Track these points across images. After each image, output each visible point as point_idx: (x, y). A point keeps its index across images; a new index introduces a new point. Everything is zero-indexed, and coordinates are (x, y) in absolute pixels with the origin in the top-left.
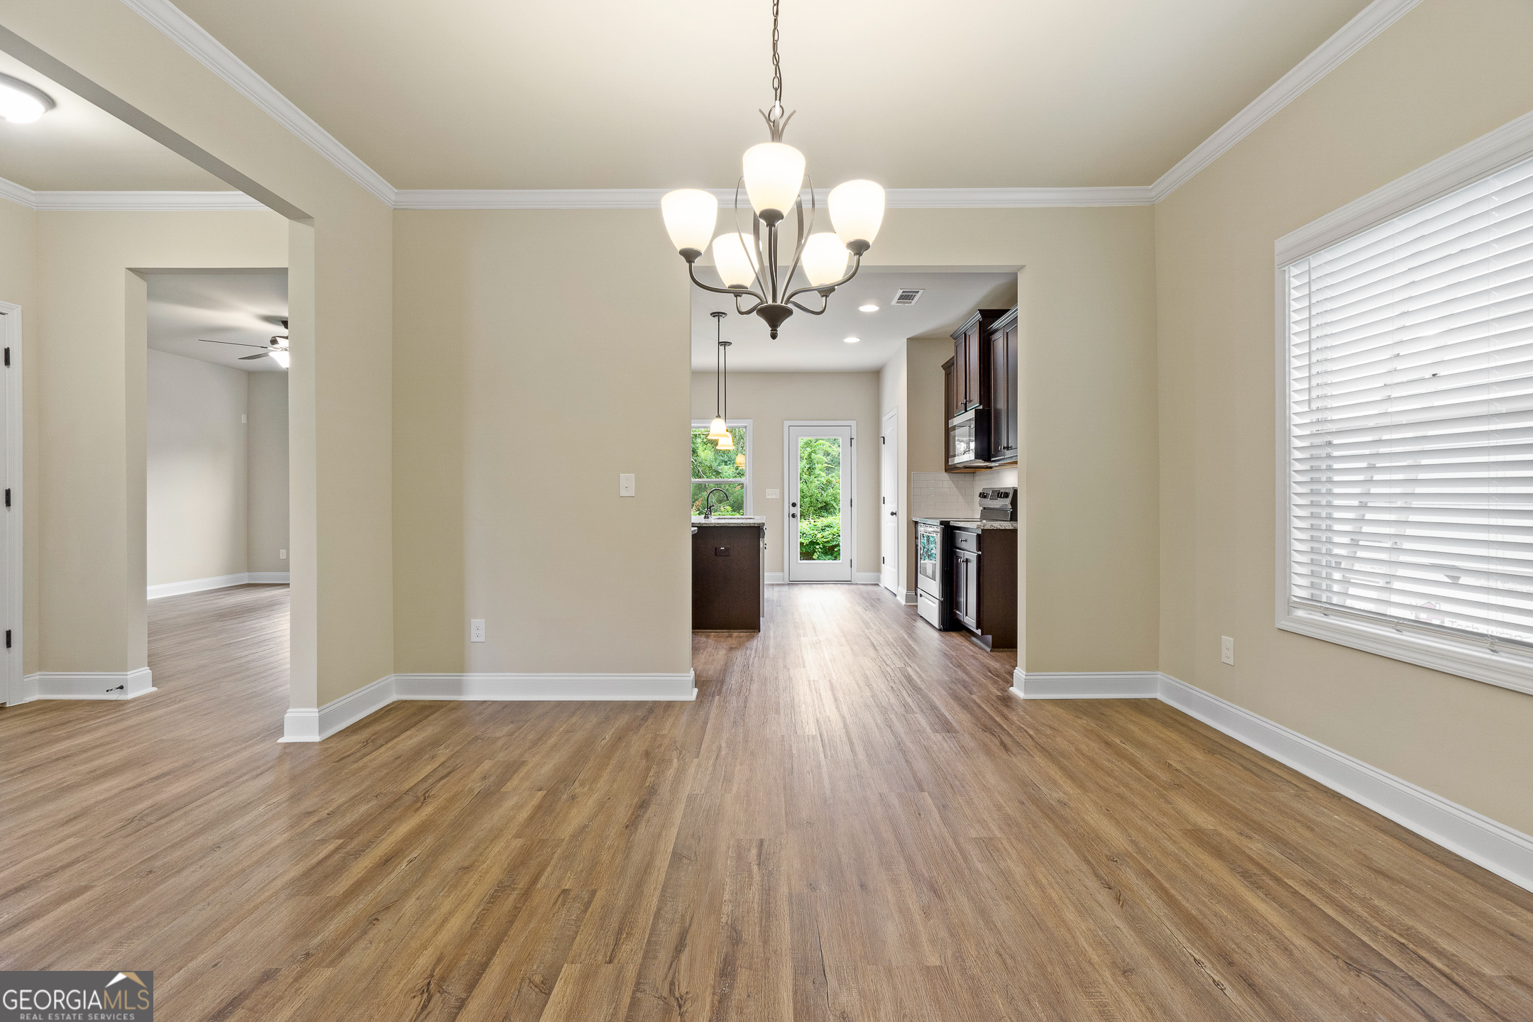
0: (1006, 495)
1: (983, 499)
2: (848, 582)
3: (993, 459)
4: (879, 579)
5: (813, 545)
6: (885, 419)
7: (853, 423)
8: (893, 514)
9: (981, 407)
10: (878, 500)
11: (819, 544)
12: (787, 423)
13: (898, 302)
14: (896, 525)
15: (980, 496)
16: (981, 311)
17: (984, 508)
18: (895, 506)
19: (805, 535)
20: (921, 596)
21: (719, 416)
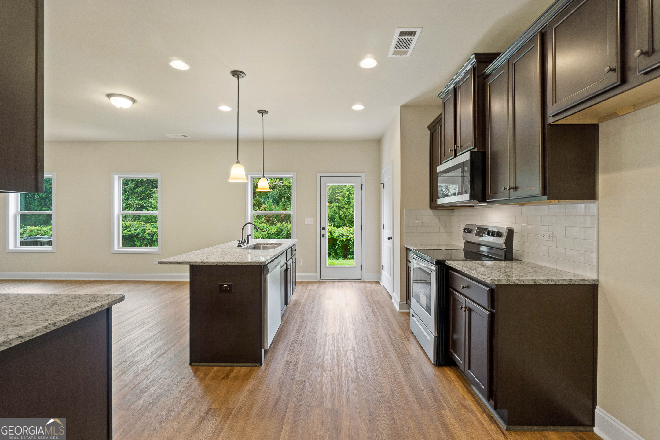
0: (499, 234)
1: (468, 234)
2: (360, 281)
3: (488, 200)
4: (380, 278)
5: (349, 241)
6: (384, 171)
7: (363, 175)
8: (389, 238)
9: (476, 150)
10: (380, 227)
11: (352, 241)
12: (319, 175)
13: (395, 53)
14: (391, 246)
15: (464, 231)
16: (477, 55)
17: (468, 242)
18: (391, 232)
19: (344, 236)
20: (413, 316)
21: (238, 162)
